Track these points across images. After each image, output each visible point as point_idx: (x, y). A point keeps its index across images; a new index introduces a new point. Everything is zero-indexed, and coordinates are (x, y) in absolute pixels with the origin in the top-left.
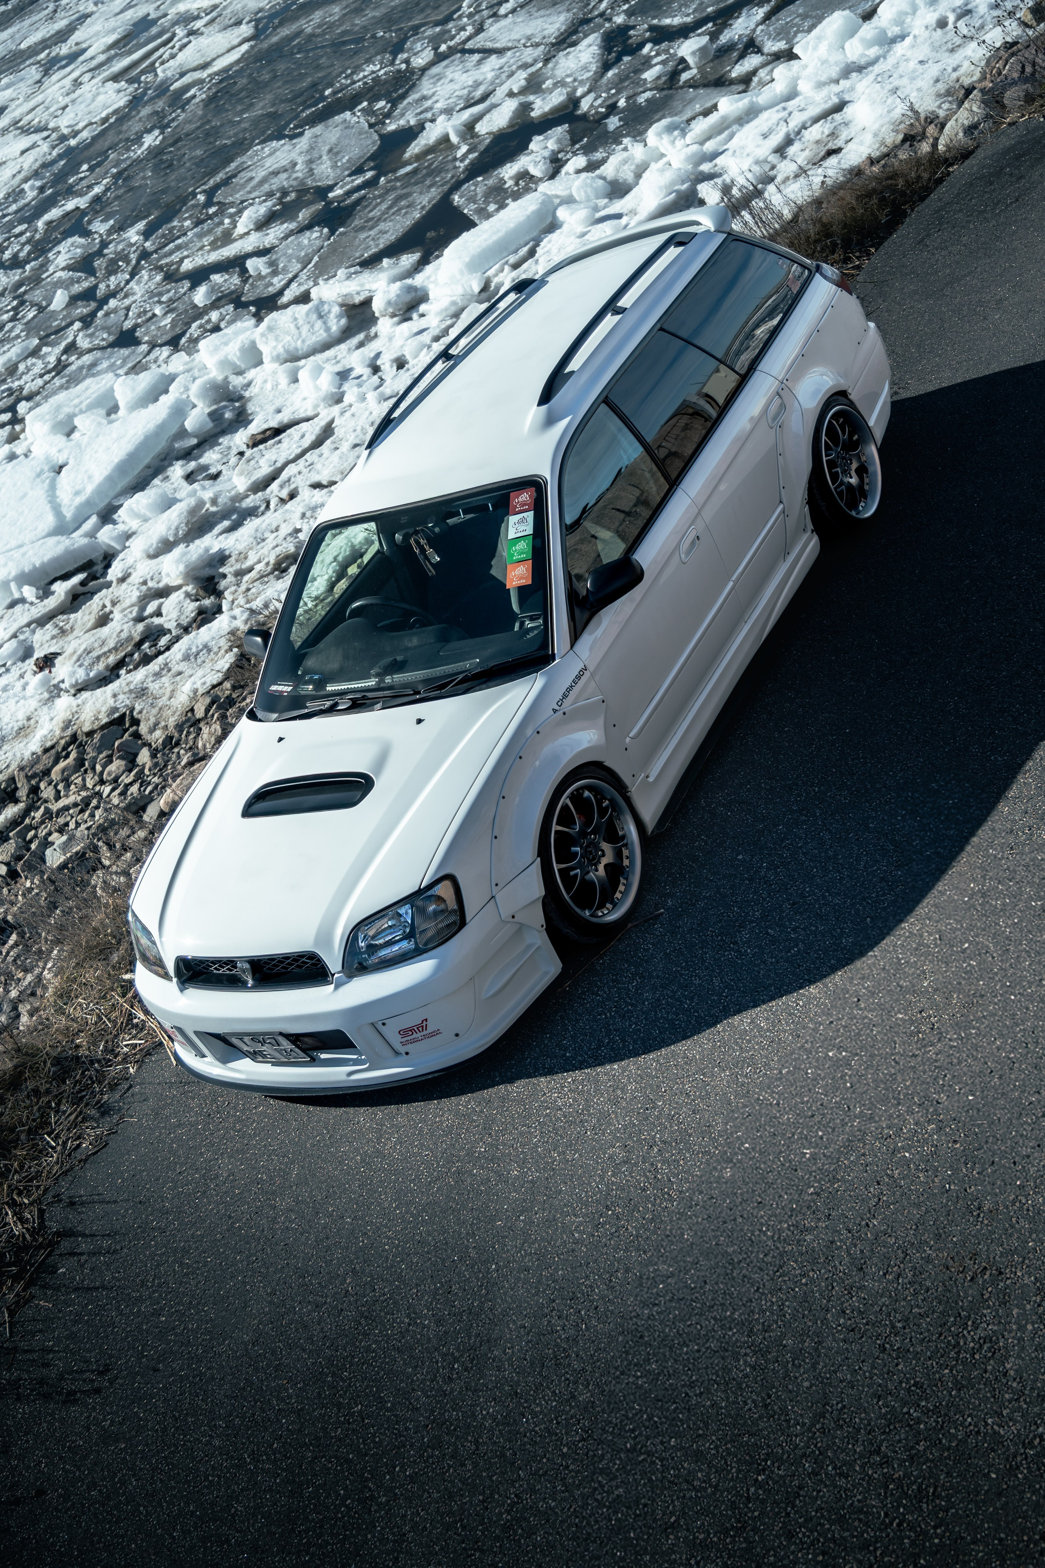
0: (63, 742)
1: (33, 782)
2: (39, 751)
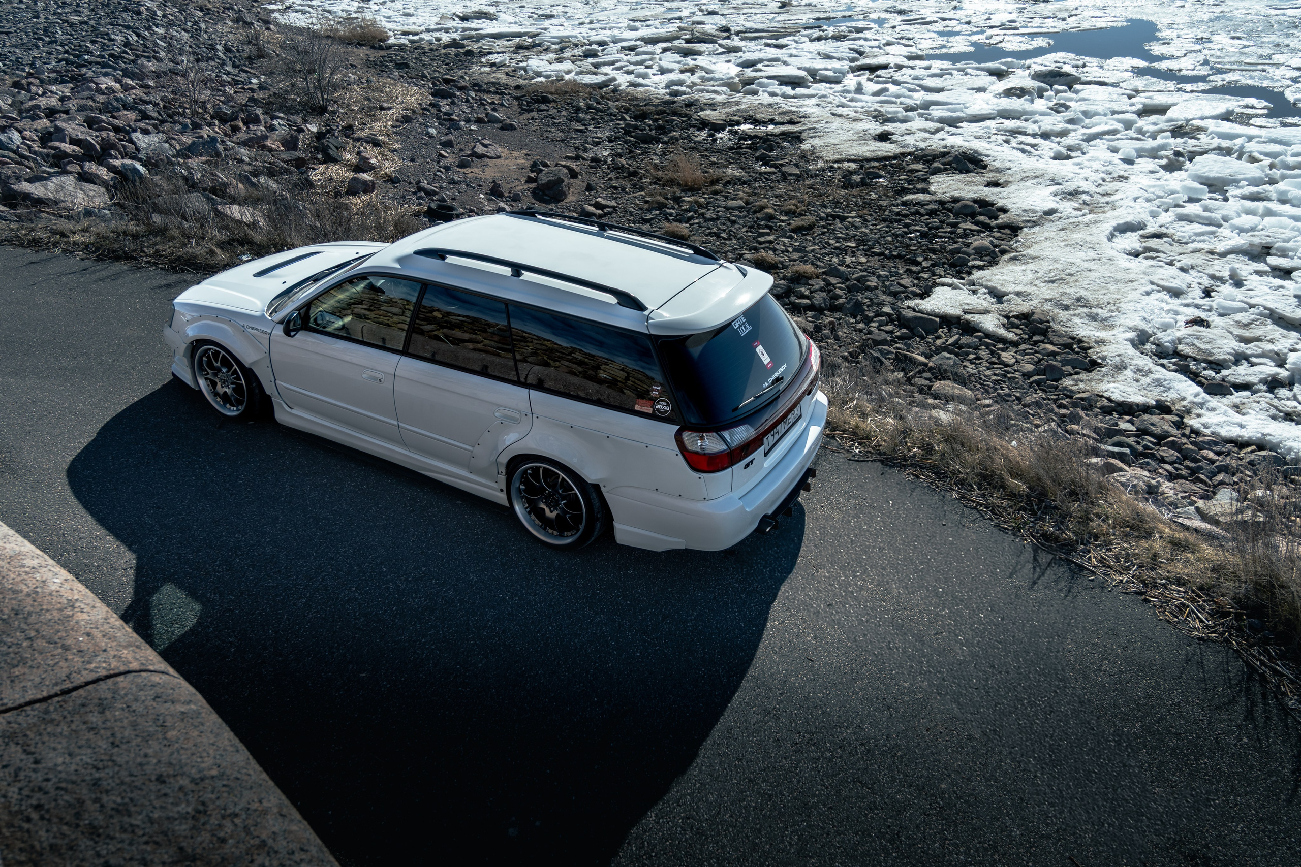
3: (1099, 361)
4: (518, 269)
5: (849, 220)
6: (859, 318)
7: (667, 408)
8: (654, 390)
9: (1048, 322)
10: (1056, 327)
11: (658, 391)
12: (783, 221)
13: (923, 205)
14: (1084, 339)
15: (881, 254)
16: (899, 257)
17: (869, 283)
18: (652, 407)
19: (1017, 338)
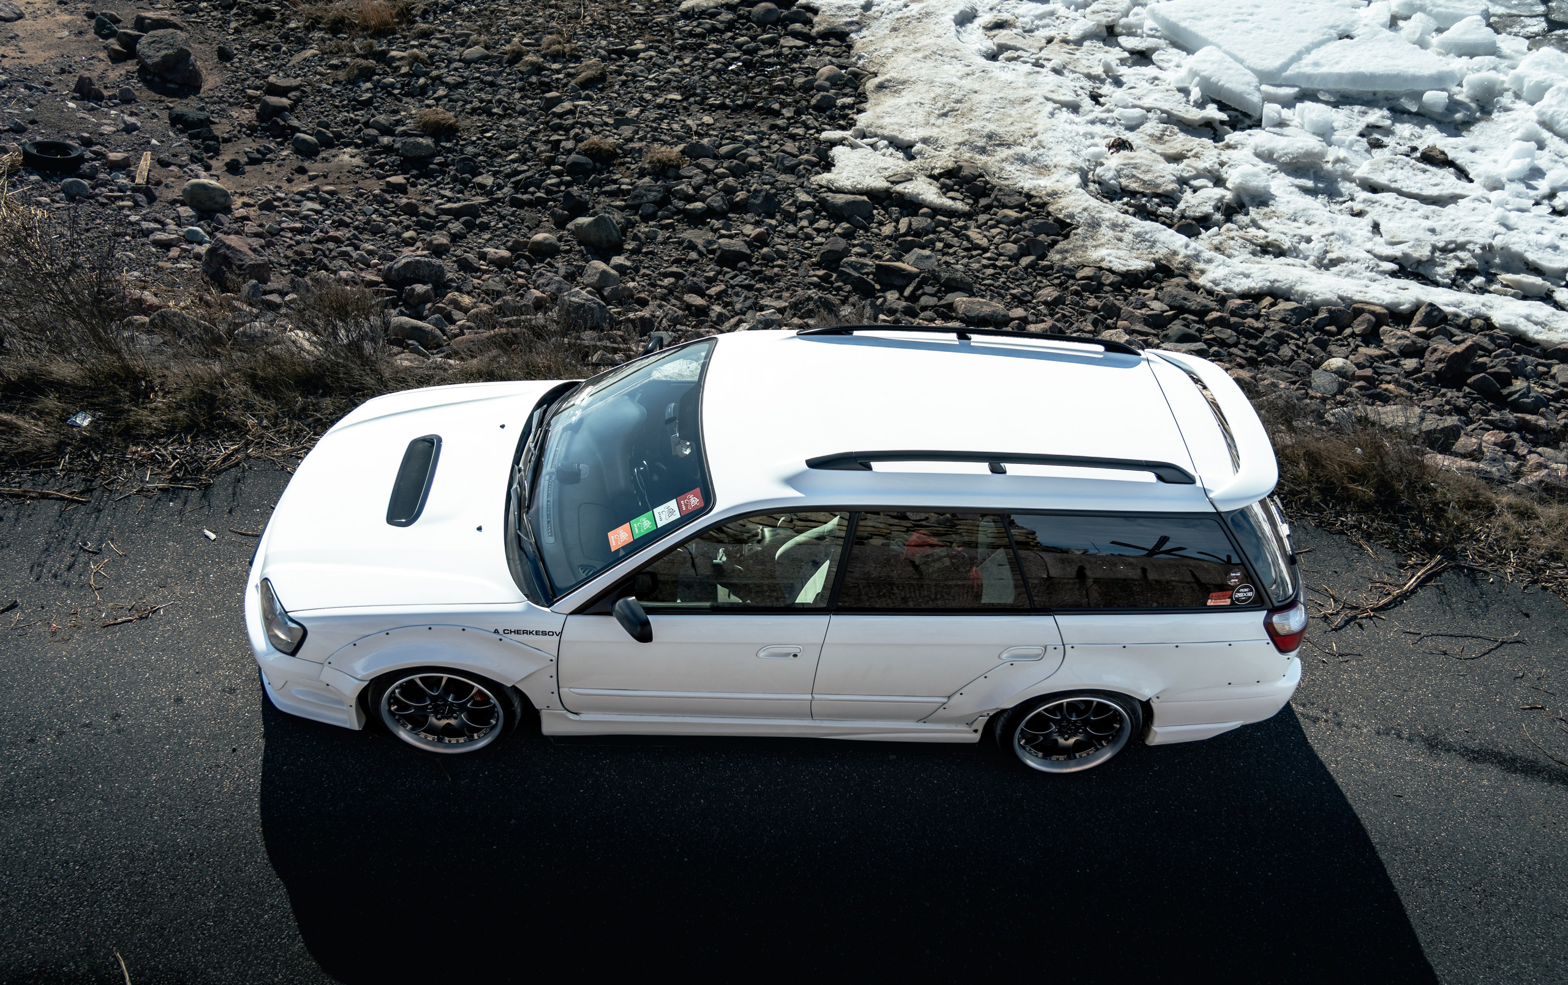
0: (1037, 200)
1: (995, 203)
2: (1026, 190)
3: (1068, 221)
4: (996, 461)
5: (642, 55)
6: (778, 217)
7: (1250, 594)
8: (1233, 578)
9: (981, 176)
10: (994, 181)
11: (1237, 577)
12: (558, 72)
13: (712, 16)
14: (1033, 193)
15: (722, 106)
16: (746, 106)
17: (750, 159)
18: (1231, 597)
19: (968, 208)
